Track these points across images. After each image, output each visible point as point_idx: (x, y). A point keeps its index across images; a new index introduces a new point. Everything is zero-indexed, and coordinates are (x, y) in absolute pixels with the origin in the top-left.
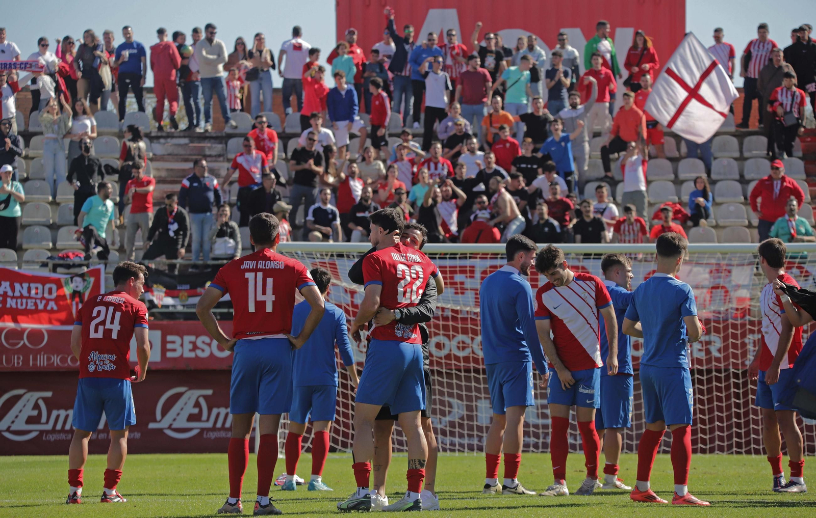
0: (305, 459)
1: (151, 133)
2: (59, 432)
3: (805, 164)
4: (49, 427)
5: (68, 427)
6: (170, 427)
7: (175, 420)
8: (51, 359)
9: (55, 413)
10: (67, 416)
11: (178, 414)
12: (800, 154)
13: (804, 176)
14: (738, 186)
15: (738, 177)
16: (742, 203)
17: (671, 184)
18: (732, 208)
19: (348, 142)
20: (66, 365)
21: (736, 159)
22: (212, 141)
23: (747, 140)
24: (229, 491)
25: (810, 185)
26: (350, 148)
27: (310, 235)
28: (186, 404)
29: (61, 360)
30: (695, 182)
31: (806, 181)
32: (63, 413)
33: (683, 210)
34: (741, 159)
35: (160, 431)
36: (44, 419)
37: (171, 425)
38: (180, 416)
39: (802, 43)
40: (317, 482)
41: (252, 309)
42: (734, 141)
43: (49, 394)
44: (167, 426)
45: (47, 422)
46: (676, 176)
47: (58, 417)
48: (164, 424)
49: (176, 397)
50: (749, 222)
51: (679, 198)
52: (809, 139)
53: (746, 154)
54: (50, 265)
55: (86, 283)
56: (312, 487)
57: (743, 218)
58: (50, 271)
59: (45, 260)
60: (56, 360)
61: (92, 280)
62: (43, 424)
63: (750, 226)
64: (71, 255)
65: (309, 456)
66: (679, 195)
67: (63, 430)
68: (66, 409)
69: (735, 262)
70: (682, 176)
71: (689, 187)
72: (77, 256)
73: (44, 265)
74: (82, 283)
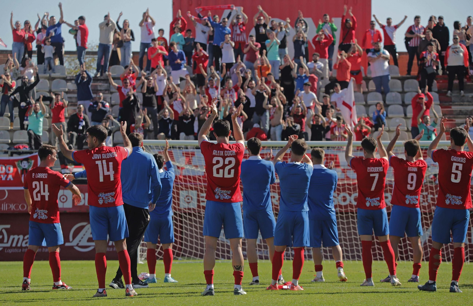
0: (160, 264)
1: (67, 77)
2: (14, 248)
3: (439, 95)
4: (9, 245)
5: (19, 245)
6: (77, 245)
7: (80, 241)
8: (9, 206)
9: (12, 237)
10: (19, 239)
11: (82, 238)
12: (436, 90)
13: (438, 103)
14: (401, 108)
15: (401, 103)
16: (403, 118)
17: (363, 107)
18: (398, 121)
19: (179, 82)
20: (18, 209)
21: (400, 93)
22: (102, 82)
23: (406, 82)
24: (98, 283)
25: (442, 108)
26: (180, 86)
27: (158, 136)
28: (86, 232)
29: (15, 207)
30: (376, 105)
31: (440, 105)
32: (16, 237)
33: (370, 121)
34: (403, 93)
35: (72, 247)
36: (6, 240)
37: (78, 244)
38: (83, 239)
39: (440, 26)
40: (169, 277)
41: (101, 180)
42: (399, 82)
43: (8, 226)
44: (75, 244)
45: (7, 242)
46: (366, 102)
47: (13, 239)
48: (74, 243)
49: (81, 228)
50: (408, 128)
51: (368, 115)
52: (441, 81)
53: (406, 90)
54: (9, 153)
55: (29, 164)
56: (166, 280)
57: (404, 126)
58: (9, 156)
59: (6, 150)
60: (12, 207)
61: (33, 161)
62: (5, 243)
63: (408, 131)
64: (21, 147)
65: (162, 262)
66: (367, 113)
67: (16, 247)
68: (18, 235)
69: (400, 152)
70: (369, 102)
71: (373, 109)
72: (25, 147)
73: (6, 152)
74: (27, 164)
